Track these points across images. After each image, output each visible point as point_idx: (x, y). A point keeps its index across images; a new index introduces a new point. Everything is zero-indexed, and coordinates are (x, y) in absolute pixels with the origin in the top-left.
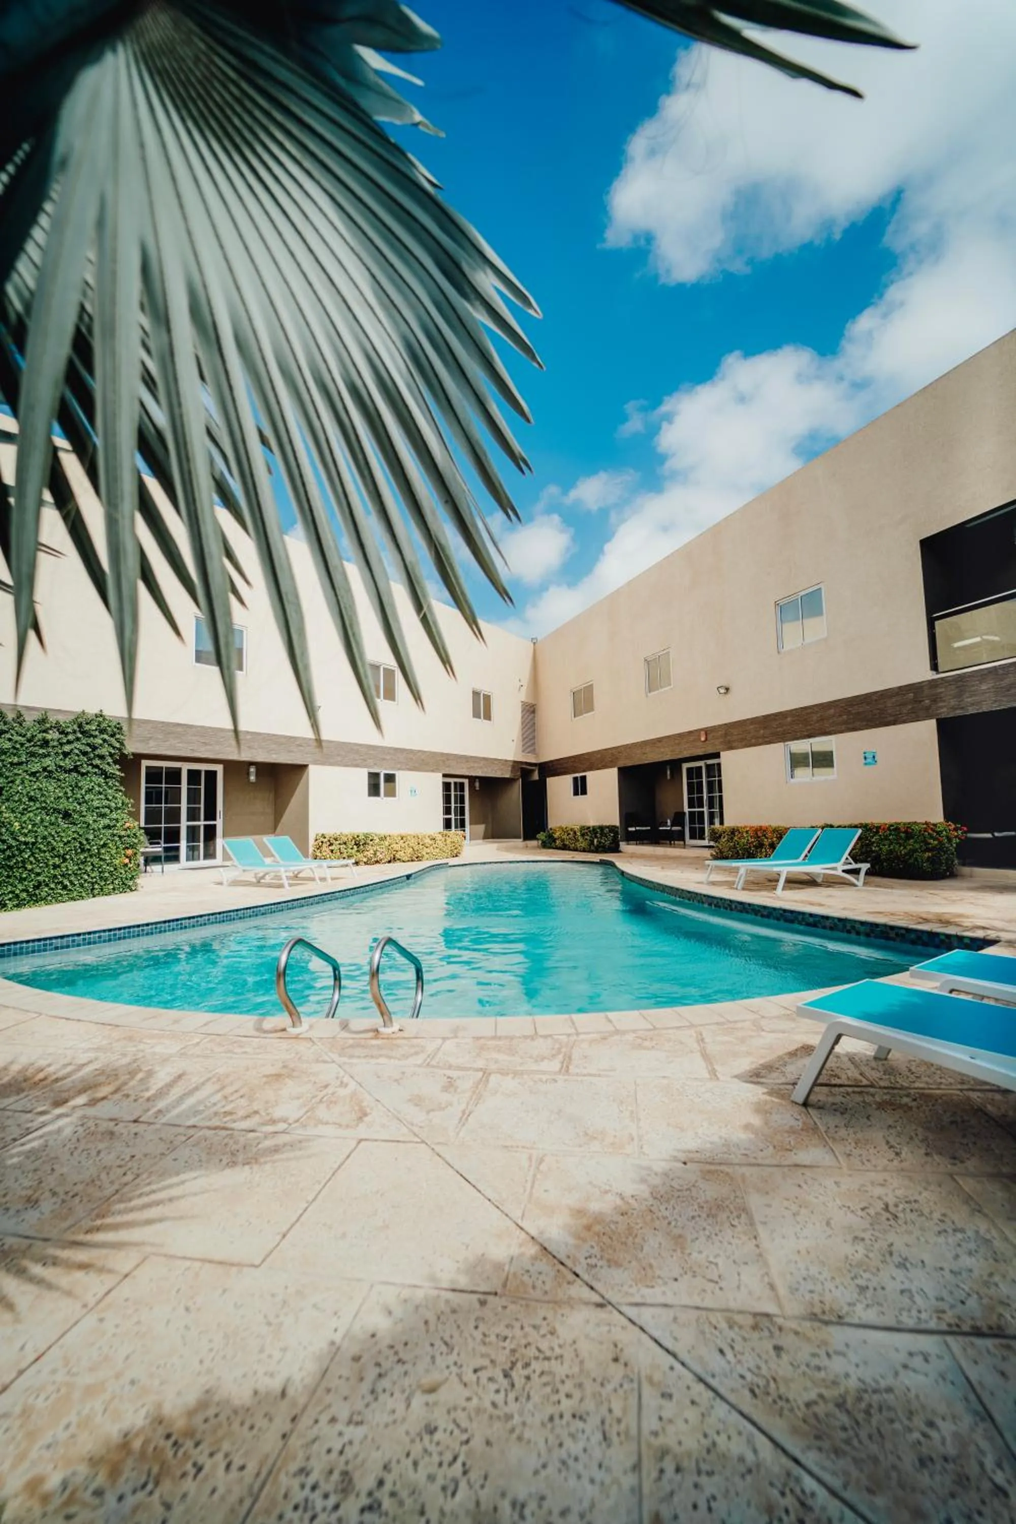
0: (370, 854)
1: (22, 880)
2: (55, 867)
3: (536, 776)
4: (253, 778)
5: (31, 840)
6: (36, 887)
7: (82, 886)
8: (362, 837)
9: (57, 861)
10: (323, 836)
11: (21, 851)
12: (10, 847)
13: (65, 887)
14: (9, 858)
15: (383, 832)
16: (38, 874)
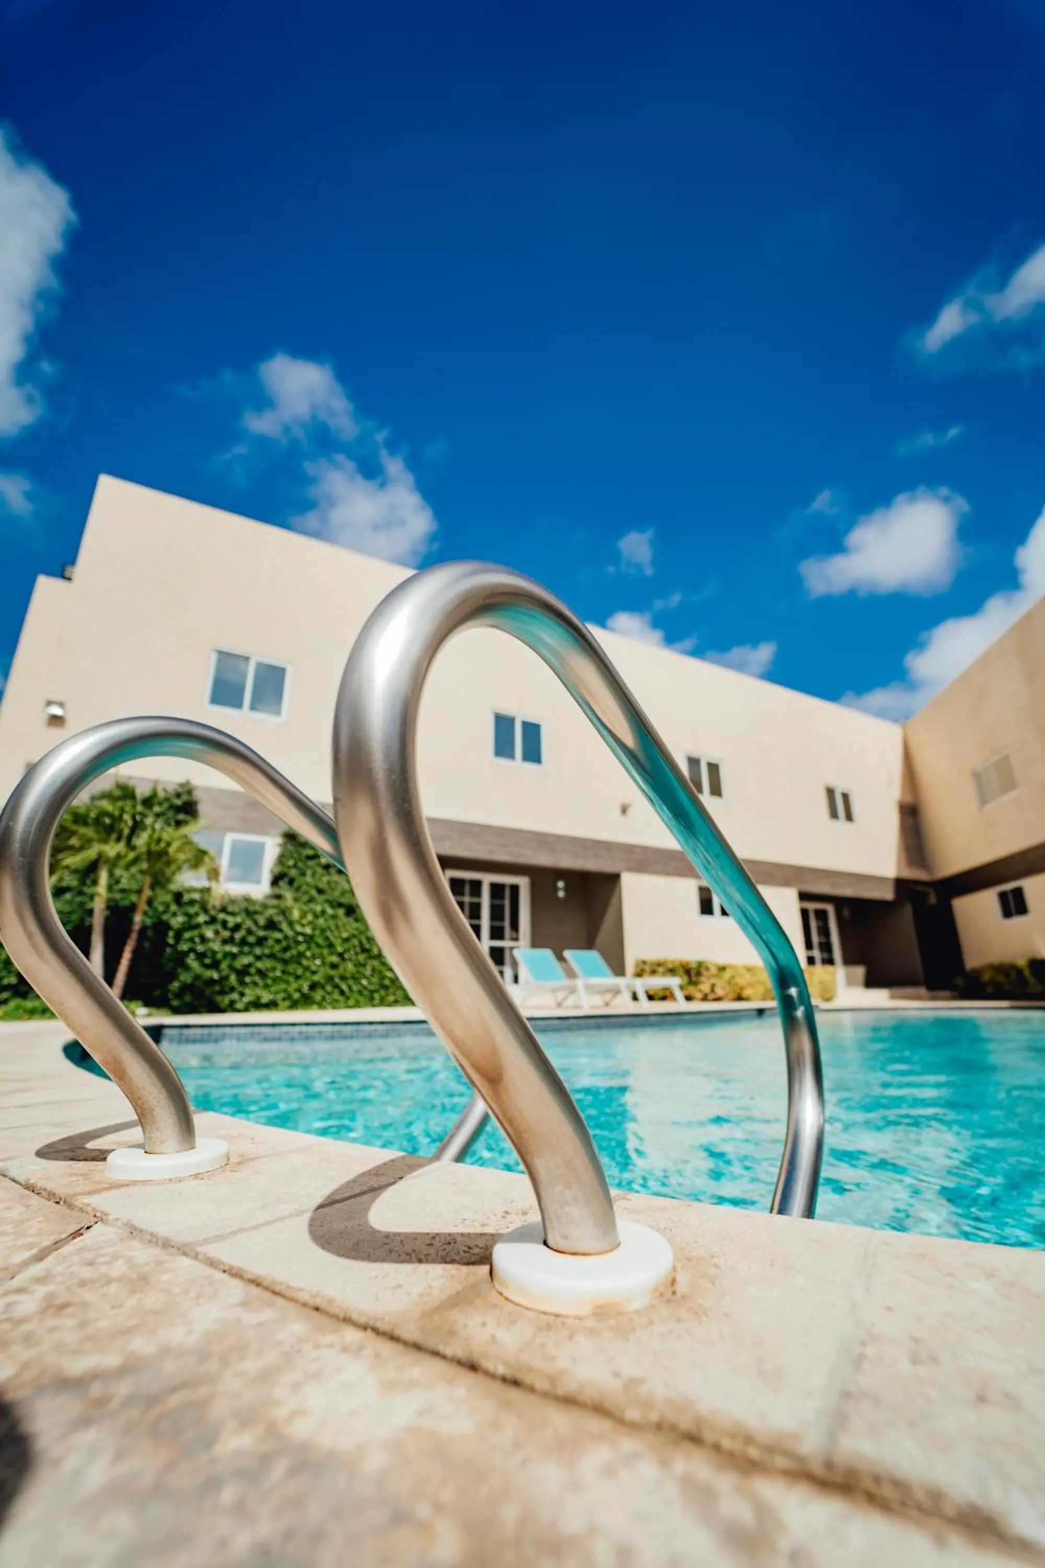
0: (705, 987)
1: (298, 977)
2: (334, 966)
3: (932, 899)
4: (561, 894)
5: (308, 930)
6: (313, 987)
7: (360, 992)
8: (694, 966)
9: (334, 959)
10: (644, 962)
11: (298, 943)
12: (286, 937)
13: (342, 993)
14: (285, 950)
15: (721, 960)
16: (314, 973)
